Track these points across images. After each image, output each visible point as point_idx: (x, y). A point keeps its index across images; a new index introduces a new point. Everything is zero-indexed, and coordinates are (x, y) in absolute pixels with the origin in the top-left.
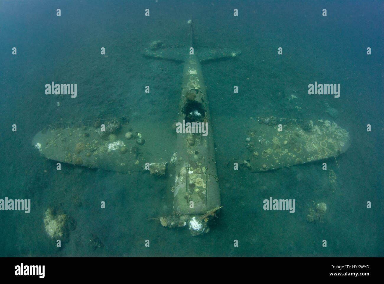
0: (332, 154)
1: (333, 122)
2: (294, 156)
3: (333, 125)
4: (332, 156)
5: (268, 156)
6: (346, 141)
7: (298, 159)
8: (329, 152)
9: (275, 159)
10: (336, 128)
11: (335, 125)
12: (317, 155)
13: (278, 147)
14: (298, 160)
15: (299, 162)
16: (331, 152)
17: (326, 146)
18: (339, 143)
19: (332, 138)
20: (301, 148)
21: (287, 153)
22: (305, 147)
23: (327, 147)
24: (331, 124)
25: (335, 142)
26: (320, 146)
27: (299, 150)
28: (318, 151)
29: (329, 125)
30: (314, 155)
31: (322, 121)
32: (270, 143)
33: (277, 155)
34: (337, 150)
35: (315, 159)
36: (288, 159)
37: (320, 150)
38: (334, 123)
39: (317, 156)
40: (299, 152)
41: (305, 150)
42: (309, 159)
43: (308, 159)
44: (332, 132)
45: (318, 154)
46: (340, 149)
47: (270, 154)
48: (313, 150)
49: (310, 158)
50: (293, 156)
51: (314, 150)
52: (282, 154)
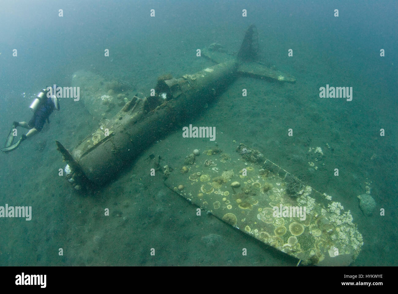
0: (298, 252)
1: (347, 211)
2: (230, 207)
3: (344, 215)
4: (296, 256)
5: (197, 181)
6: (347, 253)
7: (231, 215)
8: (295, 247)
9: (201, 191)
10: (346, 224)
11: (349, 218)
12: (268, 234)
13: (221, 182)
14: (229, 216)
15: (228, 220)
16: (299, 248)
17: (298, 235)
18: (328, 246)
19: (324, 231)
20: (252, 206)
21: (224, 197)
22: (260, 210)
23: (297, 237)
24: (342, 212)
25: (321, 240)
26: (287, 226)
27: (245, 206)
28: (276, 229)
29: (338, 212)
30: (262, 229)
31: (329, 198)
32: (217, 172)
33: (208, 188)
34: (312, 253)
35: (260, 237)
36: (216, 204)
37: (279, 231)
38: (349, 213)
39: (266, 236)
40: (242, 208)
41: (255, 212)
42: (250, 229)
43: (247, 228)
44: (333, 225)
45: (271, 233)
46: (320, 256)
47: (201, 180)
48: (267, 223)
49: (252, 229)
50: (228, 206)
51: (270, 224)
52: (215, 193)
